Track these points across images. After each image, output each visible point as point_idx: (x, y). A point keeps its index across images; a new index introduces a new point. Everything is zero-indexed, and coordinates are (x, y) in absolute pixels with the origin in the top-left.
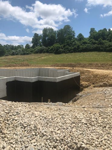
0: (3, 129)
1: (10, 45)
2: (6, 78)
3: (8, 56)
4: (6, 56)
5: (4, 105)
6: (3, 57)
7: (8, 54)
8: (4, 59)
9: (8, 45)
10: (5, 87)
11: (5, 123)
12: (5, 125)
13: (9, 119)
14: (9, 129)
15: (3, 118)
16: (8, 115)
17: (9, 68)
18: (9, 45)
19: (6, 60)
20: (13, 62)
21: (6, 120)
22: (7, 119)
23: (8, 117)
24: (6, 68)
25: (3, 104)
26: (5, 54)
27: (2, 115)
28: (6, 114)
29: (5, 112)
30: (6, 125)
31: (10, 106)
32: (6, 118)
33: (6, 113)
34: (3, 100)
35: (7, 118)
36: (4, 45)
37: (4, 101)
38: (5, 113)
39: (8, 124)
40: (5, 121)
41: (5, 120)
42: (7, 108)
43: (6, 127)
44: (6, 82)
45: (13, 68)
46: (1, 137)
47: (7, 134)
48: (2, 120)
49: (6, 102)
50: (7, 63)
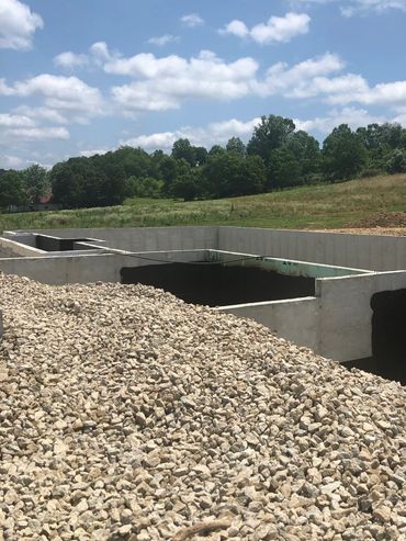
0: (376, 498)
1: (386, 127)
2: (373, 273)
3: (373, 175)
4: (366, 175)
5: (370, 393)
6: (352, 185)
7: (375, 170)
8: (359, 190)
9: (376, 126)
10: (367, 314)
11: (384, 473)
12: (382, 485)
13: (396, 458)
14: (400, 503)
15: (371, 452)
16: (391, 440)
17: (378, 231)
18: (380, 124)
19: (364, 197)
20: (395, 204)
21: (385, 461)
22: (390, 460)
23: (394, 451)
24: (366, 232)
25: (368, 389)
26: (360, 170)
27: (367, 437)
28: (384, 437)
29: (379, 427)
30: (385, 484)
31: (396, 400)
32: (385, 451)
33: (384, 429)
34: (362, 372)
35: (390, 452)
36: (359, 130)
37: (370, 376)
38: (379, 431)
39: (394, 480)
40: (381, 466)
41: (381, 459)
42: (387, 411)
43: (385, 493)
44: (369, 292)
45: (399, 229)
46: (371, 531)
47: (392, 523)
48: (369, 458)
49: (379, 382)
50: (371, 207)
